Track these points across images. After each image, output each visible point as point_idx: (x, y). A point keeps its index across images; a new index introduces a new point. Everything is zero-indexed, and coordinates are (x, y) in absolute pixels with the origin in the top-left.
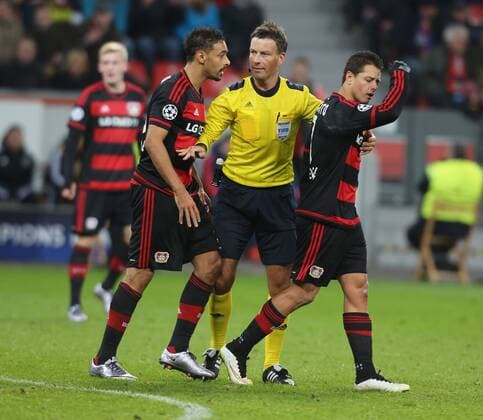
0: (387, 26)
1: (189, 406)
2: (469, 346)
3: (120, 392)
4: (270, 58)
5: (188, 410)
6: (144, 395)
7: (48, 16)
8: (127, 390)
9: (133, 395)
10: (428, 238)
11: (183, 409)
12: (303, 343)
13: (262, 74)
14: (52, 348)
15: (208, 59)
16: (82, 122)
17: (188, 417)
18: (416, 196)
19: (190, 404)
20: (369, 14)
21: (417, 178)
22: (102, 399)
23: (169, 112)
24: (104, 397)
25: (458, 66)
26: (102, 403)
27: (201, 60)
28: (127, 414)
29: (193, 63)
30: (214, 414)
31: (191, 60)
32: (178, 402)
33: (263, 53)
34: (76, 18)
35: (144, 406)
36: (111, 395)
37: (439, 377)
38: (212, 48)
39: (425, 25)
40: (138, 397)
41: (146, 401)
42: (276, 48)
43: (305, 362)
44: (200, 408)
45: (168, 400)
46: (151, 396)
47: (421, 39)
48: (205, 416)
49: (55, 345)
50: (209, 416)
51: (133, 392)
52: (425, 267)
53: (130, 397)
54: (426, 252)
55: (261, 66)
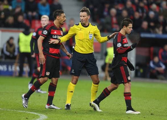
0: (96, 10)
1: (41, 115)
2: (118, 98)
3: (22, 111)
4: (86, 17)
5: (41, 116)
6: (29, 112)
10: (107, 69)
11: (39, 116)
13: (84, 22)
14: (3, 99)
15: (60, 18)
16: (35, 36)
17: (41, 118)
18: (104, 57)
19: (41, 114)
20: (91, 6)
21: (104, 52)
22: (17, 113)
23: (45, 32)
24: (18, 113)
25: (114, 20)
26: (17, 114)
27: (58, 19)
28: (24, 117)
29: (56, 20)
30: (48, 117)
31: (56, 19)
32: (38, 114)
33: (83, 16)
34: (10, 8)
35: (29, 115)
36: (20, 112)
37: (110, 107)
38: (61, 15)
39: (106, 9)
41: (29, 114)
42: (87, 14)
43: (73, 103)
44: (44, 116)
45: (36, 113)
46: (31, 112)
47: (105, 13)
48: (45, 118)
49: (4, 98)
50: (47, 118)
51: (26, 111)
52: (106, 77)
53: (25, 113)
54: (107, 72)
55: (83, 20)
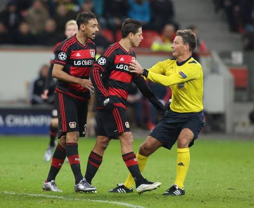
0: (237, 9)
3: (102, 201)
7: (62, 10)
8: (106, 200)
9: (109, 203)
12: (196, 174)
14: (67, 179)
15: (87, 29)
22: (93, 205)
23: (62, 56)
27: (83, 29)
36: (98, 203)
40: (112, 203)
43: (198, 184)
46: (119, 203)
51: (109, 201)
53: (108, 204)
